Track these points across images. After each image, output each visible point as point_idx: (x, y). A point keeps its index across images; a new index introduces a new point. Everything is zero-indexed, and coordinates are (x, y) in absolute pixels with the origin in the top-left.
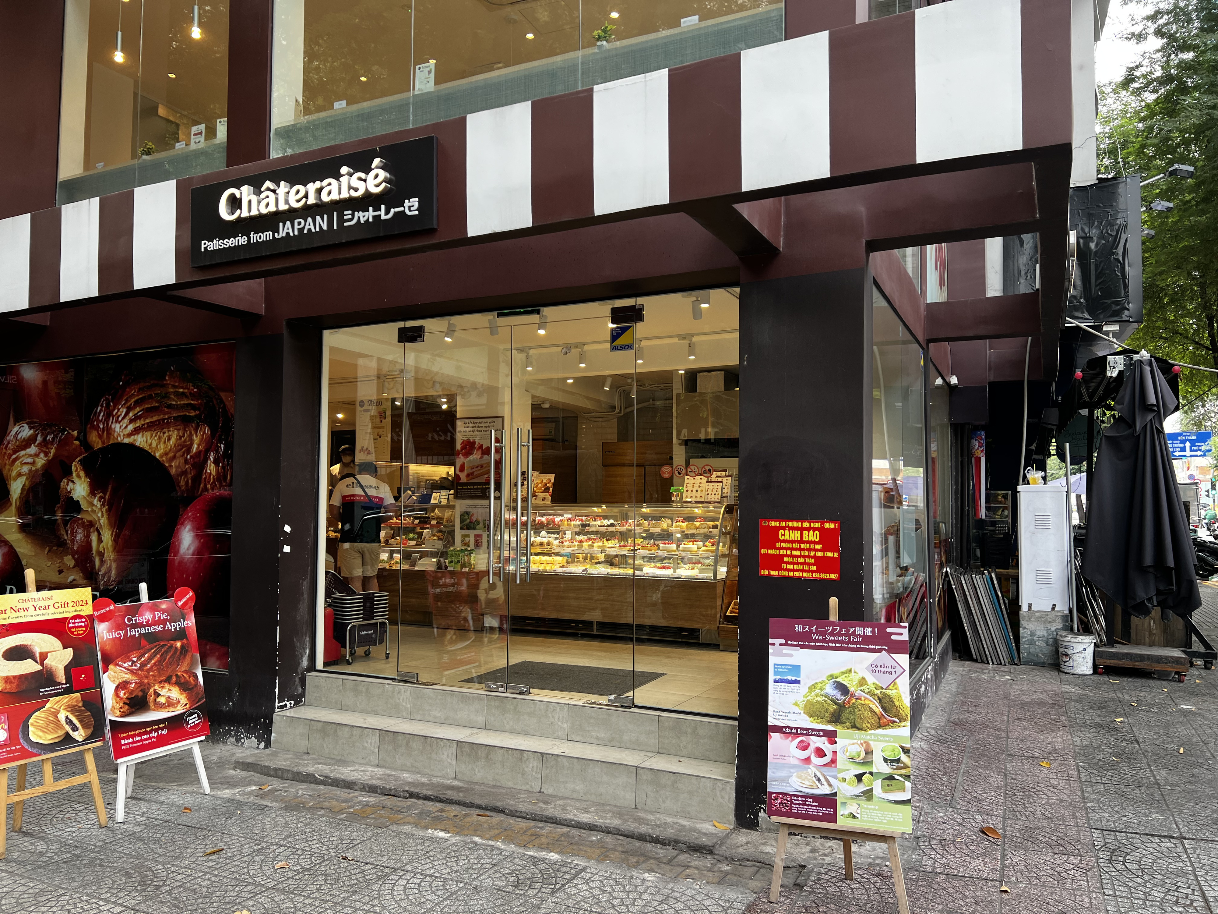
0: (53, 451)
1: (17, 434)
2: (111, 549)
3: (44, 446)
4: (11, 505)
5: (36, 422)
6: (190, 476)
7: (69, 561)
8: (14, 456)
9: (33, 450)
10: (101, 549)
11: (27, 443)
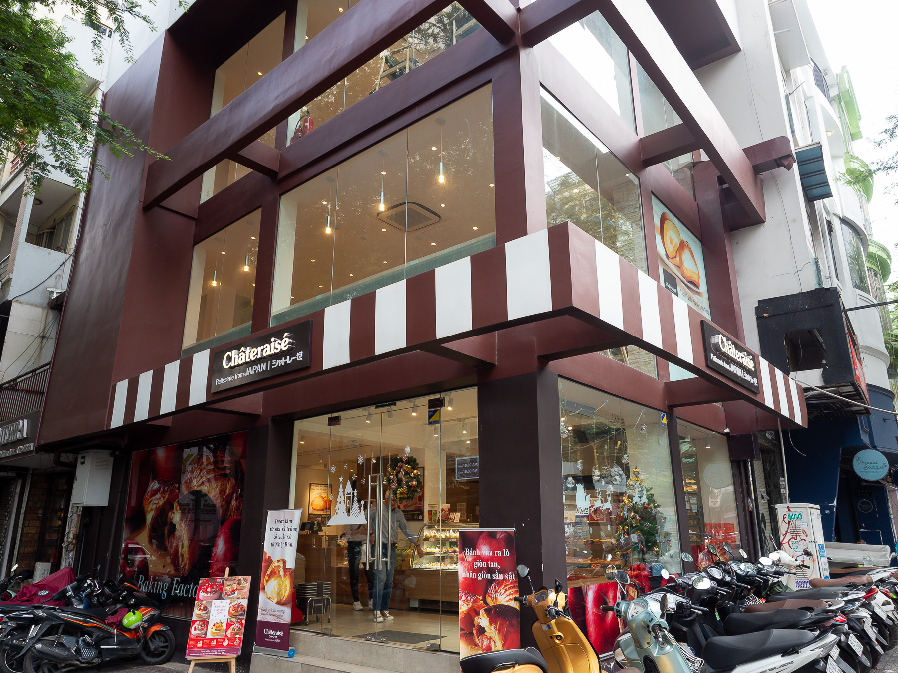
0: (167, 496)
1: (152, 487)
2: (187, 552)
3: (163, 492)
4: (146, 527)
5: (161, 480)
6: (224, 508)
7: (168, 560)
8: (150, 500)
9: (158, 496)
10: (183, 553)
11: (155, 492)
